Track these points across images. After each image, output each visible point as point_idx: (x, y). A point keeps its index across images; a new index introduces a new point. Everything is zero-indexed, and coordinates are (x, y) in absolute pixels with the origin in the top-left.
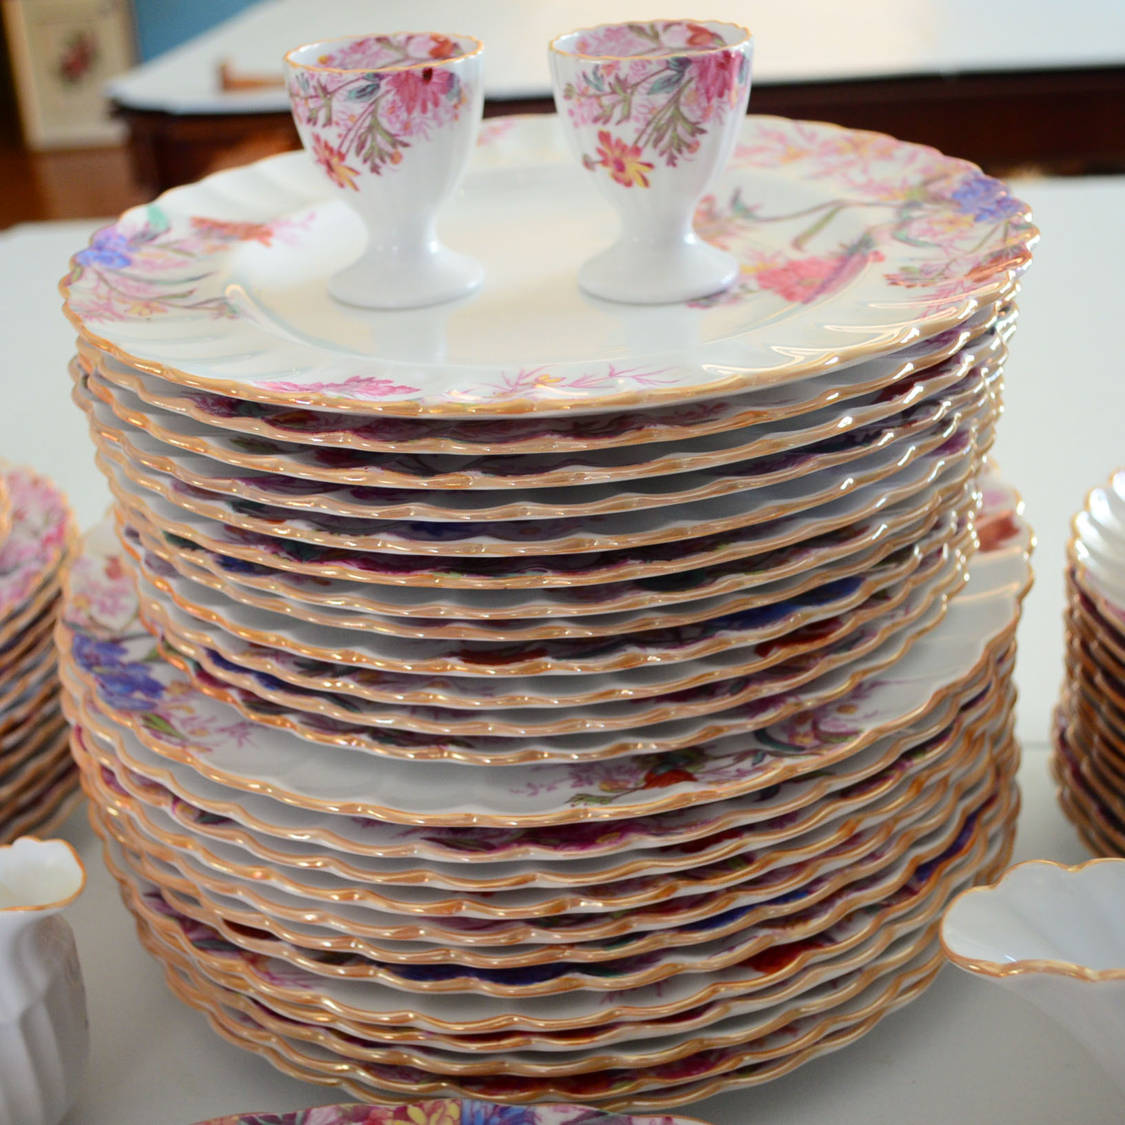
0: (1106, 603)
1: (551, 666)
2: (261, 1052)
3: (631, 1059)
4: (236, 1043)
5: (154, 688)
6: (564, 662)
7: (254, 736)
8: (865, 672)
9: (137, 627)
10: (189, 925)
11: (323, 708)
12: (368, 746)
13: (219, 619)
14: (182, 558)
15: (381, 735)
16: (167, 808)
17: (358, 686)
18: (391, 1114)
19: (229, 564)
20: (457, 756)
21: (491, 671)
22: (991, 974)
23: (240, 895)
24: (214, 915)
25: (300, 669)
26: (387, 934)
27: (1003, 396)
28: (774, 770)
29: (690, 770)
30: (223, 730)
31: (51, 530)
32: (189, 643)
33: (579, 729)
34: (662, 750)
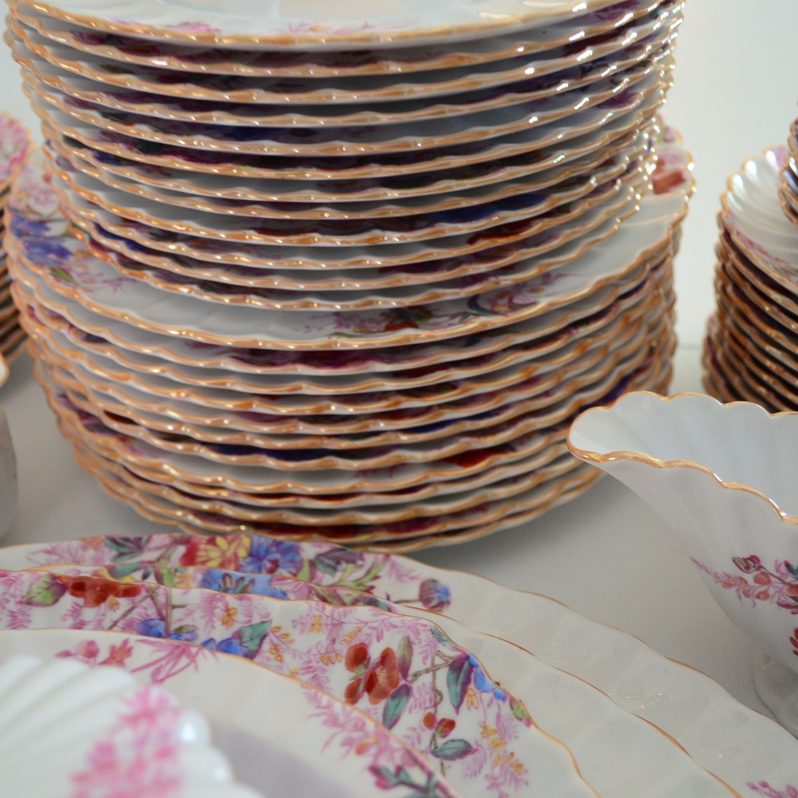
0: (738, 233)
1: (319, 240)
2: (129, 503)
3: (372, 518)
4: (116, 497)
5: (63, 253)
6: (327, 237)
7: (126, 285)
8: (549, 265)
9: (59, 215)
10: (84, 415)
11: (166, 264)
12: (196, 292)
13: (99, 200)
14: (75, 155)
15: (207, 286)
16: (65, 331)
17: (188, 249)
18: (204, 541)
19: (104, 157)
20: (256, 302)
21: (279, 241)
22: (594, 460)
23: (111, 392)
24: (97, 407)
25: (151, 236)
26: (208, 421)
27: (673, 74)
28: (474, 324)
29: (418, 323)
30: (106, 282)
31: (17, 154)
32: (84, 219)
33: (337, 288)
34: (399, 306)
